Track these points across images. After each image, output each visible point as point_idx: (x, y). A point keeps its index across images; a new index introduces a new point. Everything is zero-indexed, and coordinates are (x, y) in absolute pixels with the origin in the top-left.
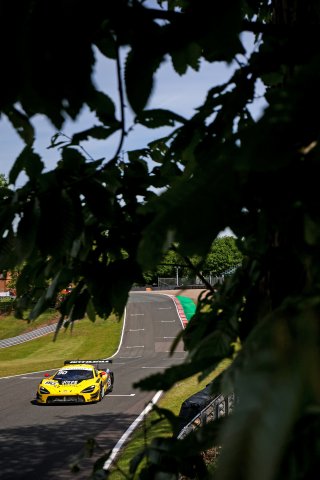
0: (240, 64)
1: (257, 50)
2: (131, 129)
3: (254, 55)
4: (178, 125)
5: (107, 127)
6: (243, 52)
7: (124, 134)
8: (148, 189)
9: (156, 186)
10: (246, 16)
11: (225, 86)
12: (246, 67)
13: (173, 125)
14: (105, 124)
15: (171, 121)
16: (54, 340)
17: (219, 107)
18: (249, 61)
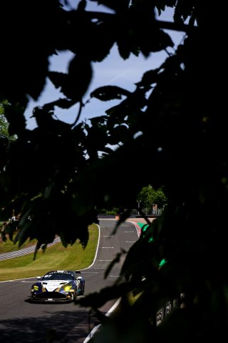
0: (169, 54)
1: (183, 43)
2: (88, 102)
3: (180, 46)
5: (69, 100)
6: (172, 45)
7: (82, 105)
8: (106, 146)
9: (112, 144)
10: (182, 17)
11: (158, 70)
12: (174, 56)
13: (120, 98)
14: (68, 97)
15: (119, 95)
18: (176, 52)
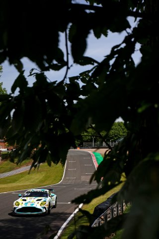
0: (128, 33)
1: (137, 26)
2: (72, 66)
3: (135, 29)
4: (96, 64)
5: (59, 64)
6: (130, 27)
7: (68, 68)
8: (79, 97)
9: (83, 95)
10: (131, 8)
11: (120, 45)
12: (131, 35)
13: (93, 64)
14: (59, 63)
15: (92, 62)
17: (117, 56)
18: (133, 32)
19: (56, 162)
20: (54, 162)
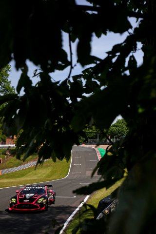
0: (129, 33)
1: (138, 27)
2: (75, 65)
3: (136, 29)
4: (98, 62)
5: (63, 64)
6: (131, 27)
7: (72, 68)
9: (87, 93)
10: (133, 10)
11: (122, 44)
12: (132, 35)
13: (96, 63)
15: (95, 61)
16: (35, 170)
18: (134, 32)
19: (61, 158)
20: (59, 159)
